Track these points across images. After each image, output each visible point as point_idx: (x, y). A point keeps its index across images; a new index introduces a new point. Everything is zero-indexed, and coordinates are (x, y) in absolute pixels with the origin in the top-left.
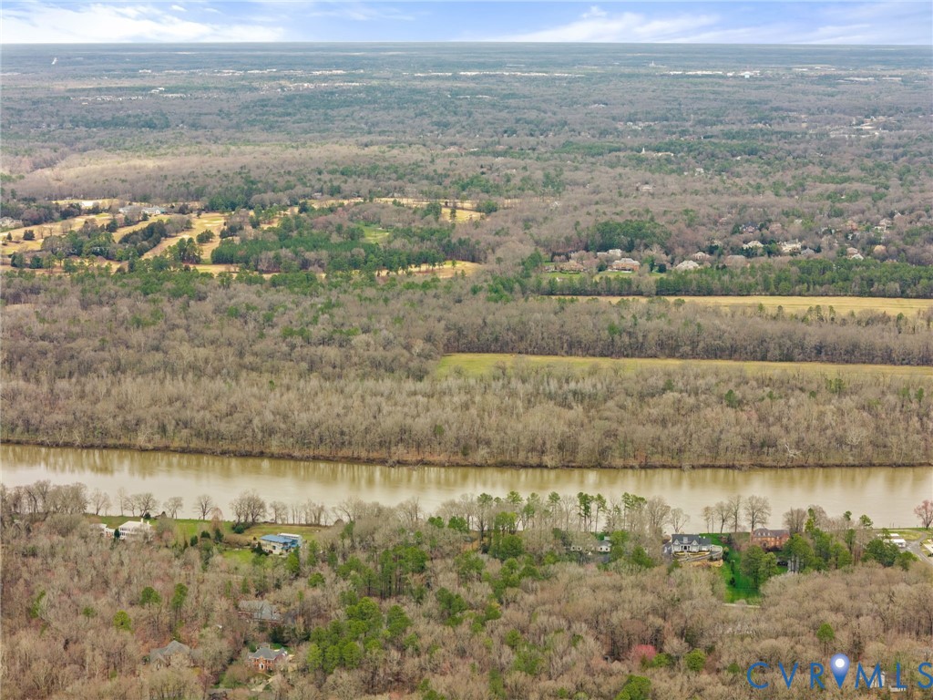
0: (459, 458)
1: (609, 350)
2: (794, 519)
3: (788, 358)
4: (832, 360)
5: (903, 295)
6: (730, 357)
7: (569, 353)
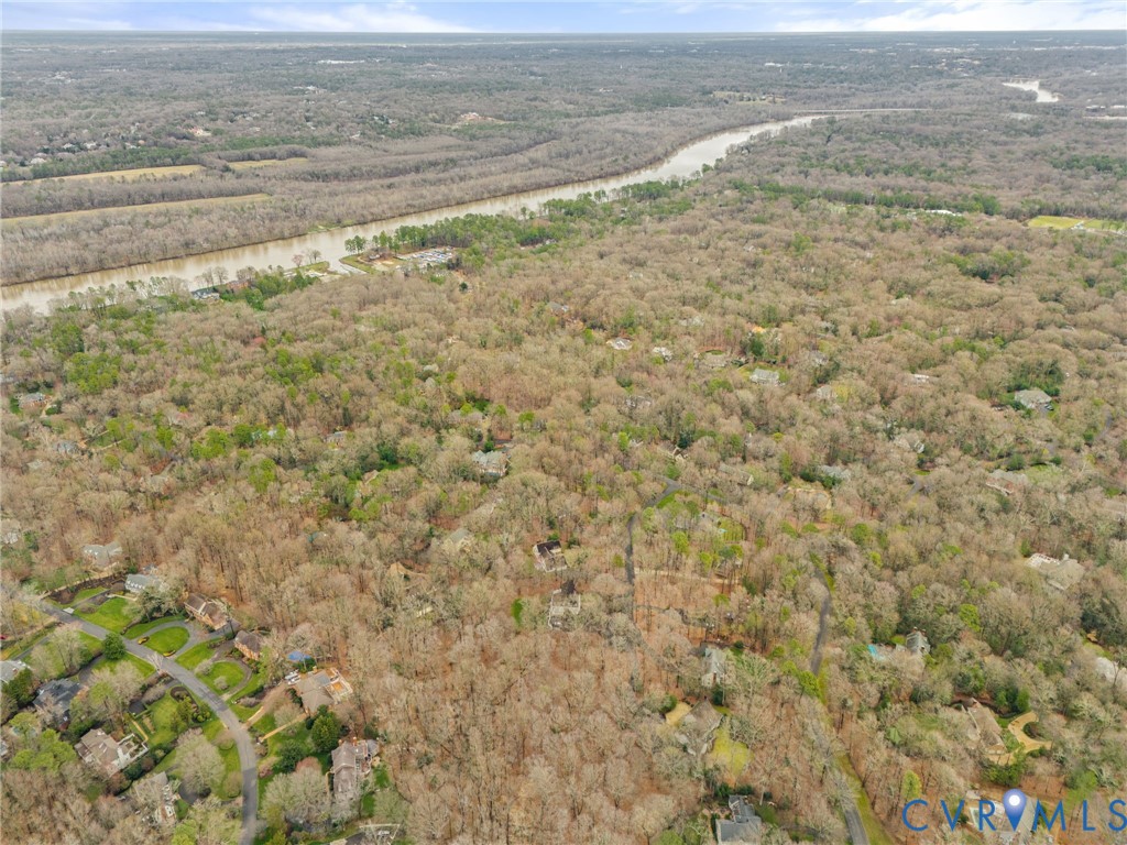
0: (16, 280)
1: (40, 211)
2: (240, 275)
3: (148, 202)
4: (172, 200)
5: (174, 164)
6: (114, 205)
7: (16, 216)
